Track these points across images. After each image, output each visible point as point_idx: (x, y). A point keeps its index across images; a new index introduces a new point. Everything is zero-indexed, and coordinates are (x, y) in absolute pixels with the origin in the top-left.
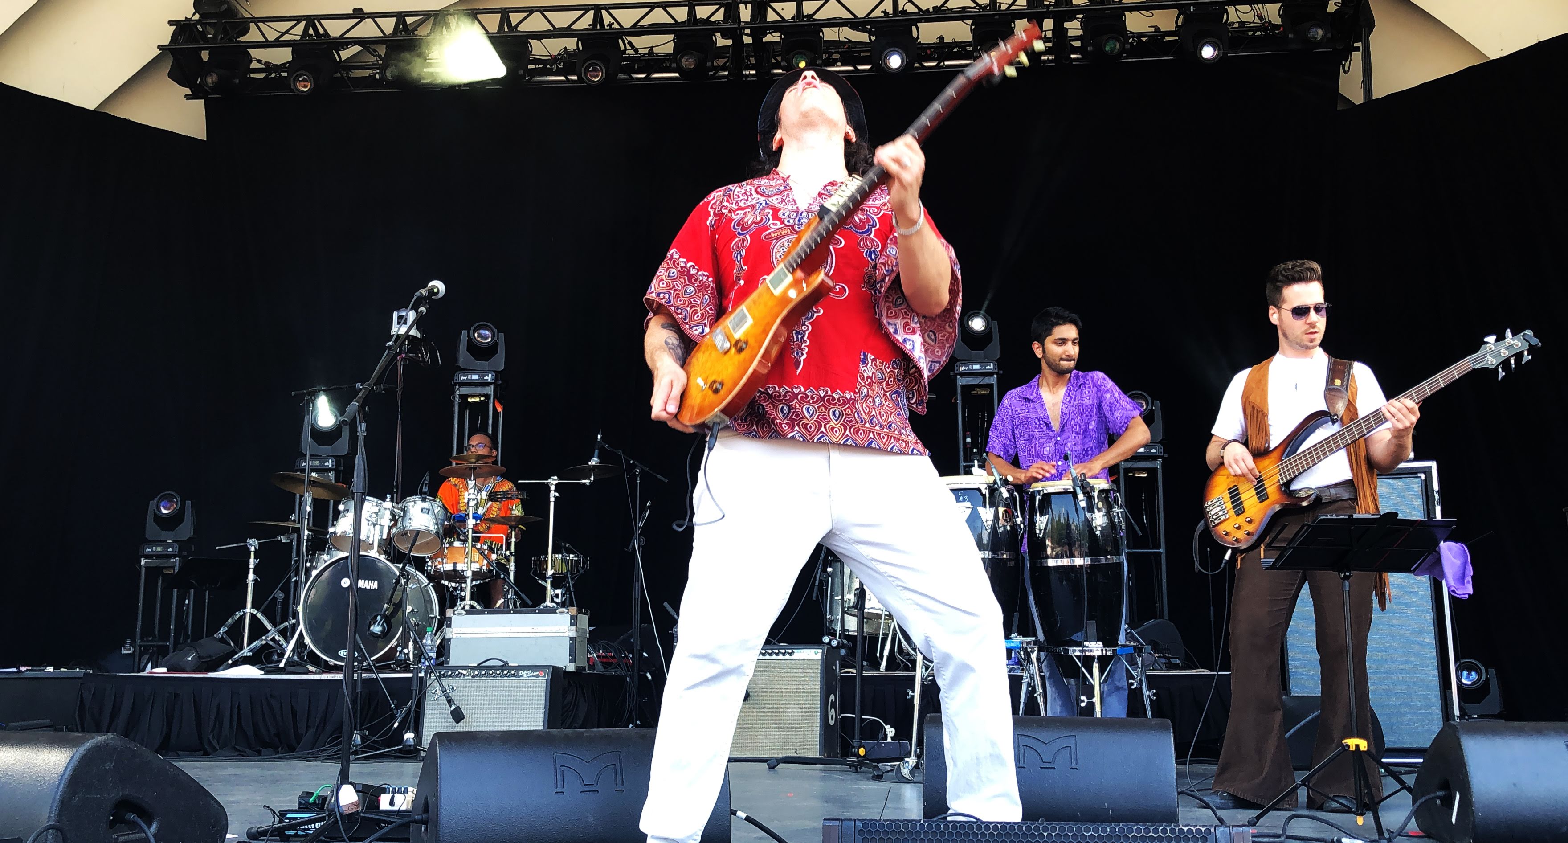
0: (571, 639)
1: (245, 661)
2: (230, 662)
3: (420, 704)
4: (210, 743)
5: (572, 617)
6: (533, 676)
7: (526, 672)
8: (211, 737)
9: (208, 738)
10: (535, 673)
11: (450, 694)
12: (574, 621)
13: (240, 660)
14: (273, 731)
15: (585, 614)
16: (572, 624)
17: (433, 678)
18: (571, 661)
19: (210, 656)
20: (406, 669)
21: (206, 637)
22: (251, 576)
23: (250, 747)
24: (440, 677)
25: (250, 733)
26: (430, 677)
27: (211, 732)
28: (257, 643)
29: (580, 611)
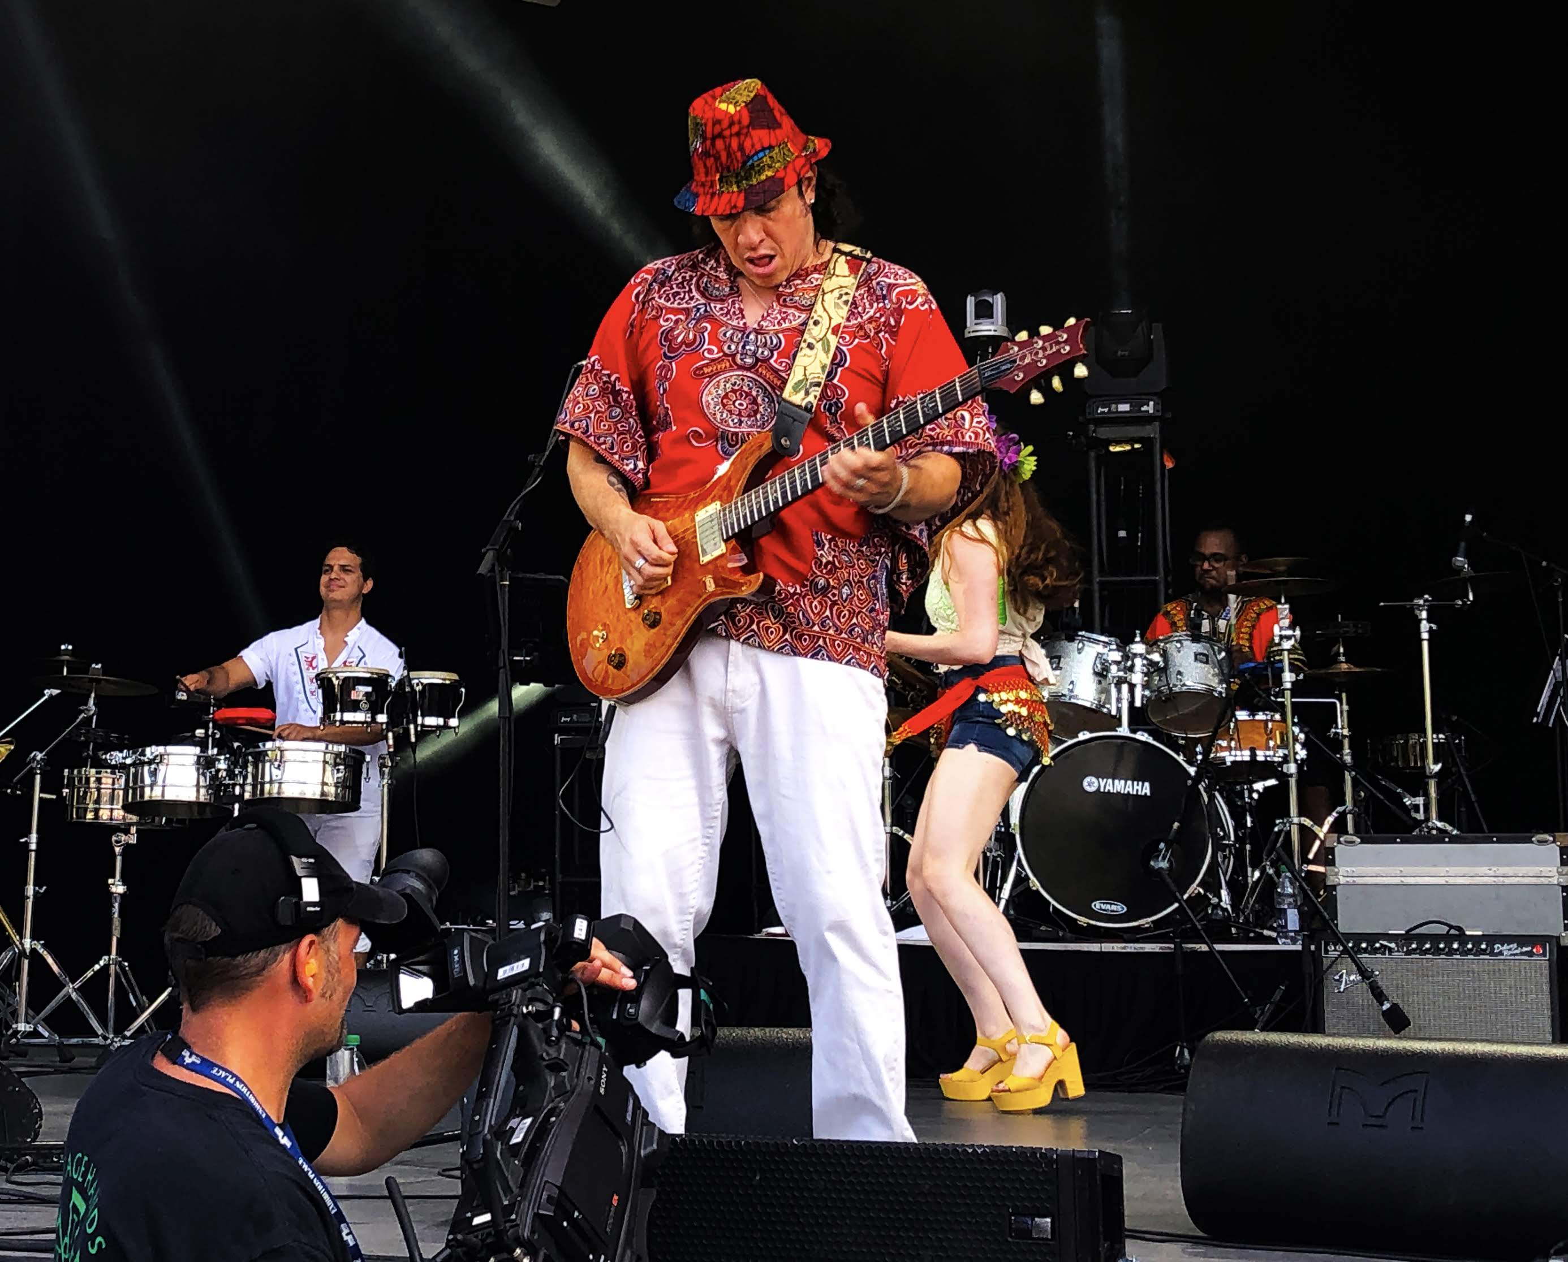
0: (1563, 889)
6: (1522, 954)
7: (1506, 947)
10: (1525, 949)
26: (1327, 952)
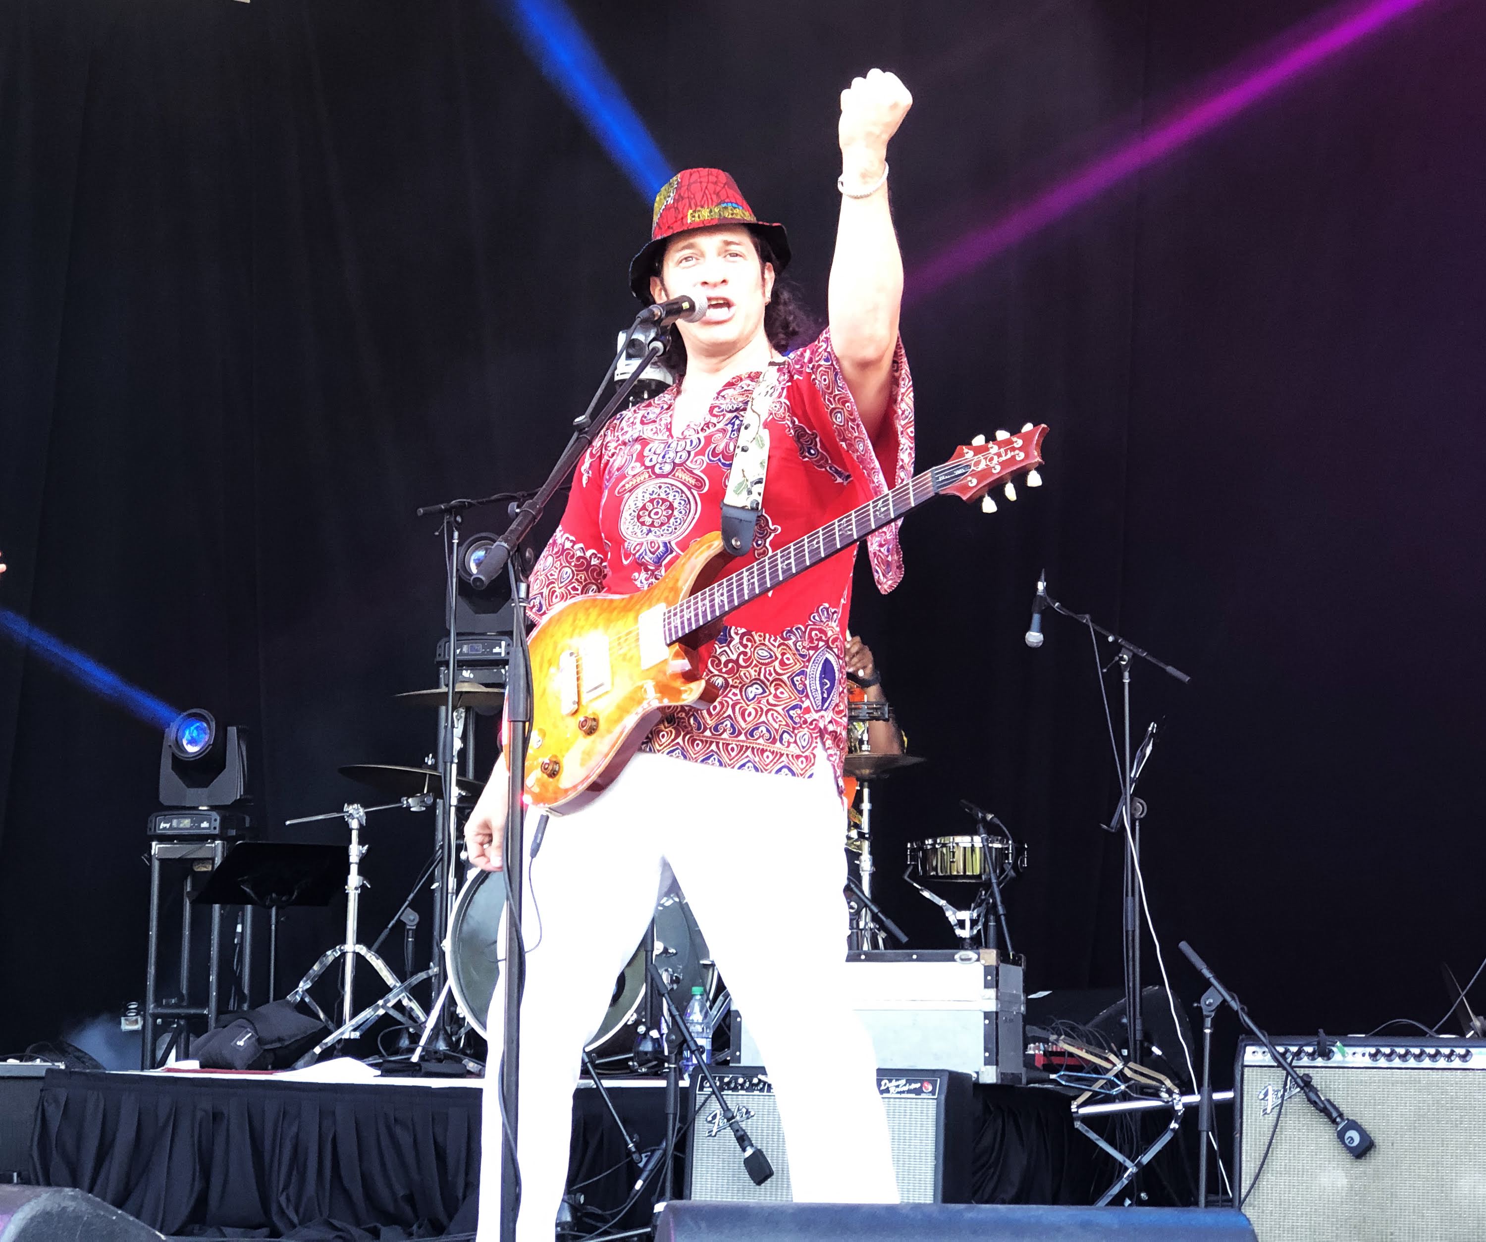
0: (987, 1015)
1: (348, 1049)
2: (317, 1050)
3: (684, 1144)
4: (282, 1212)
5: (987, 970)
6: (909, 1091)
7: (894, 1083)
8: (283, 1199)
9: (279, 1203)
10: (915, 1087)
11: (743, 1125)
12: (993, 978)
13: (338, 1047)
14: (401, 1193)
15: (1016, 963)
16: (987, 986)
17: (708, 1090)
18: (987, 1062)
19: (280, 1040)
20: (655, 1074)
21: (275, 999)
22: (354, 880)
23: (358, 1223)
24: (721, 1089)
25: (357, 1193)
26: (702, 1088)
27: (286, 1187)
28: (367, 1014)
29: (1003, 957)
